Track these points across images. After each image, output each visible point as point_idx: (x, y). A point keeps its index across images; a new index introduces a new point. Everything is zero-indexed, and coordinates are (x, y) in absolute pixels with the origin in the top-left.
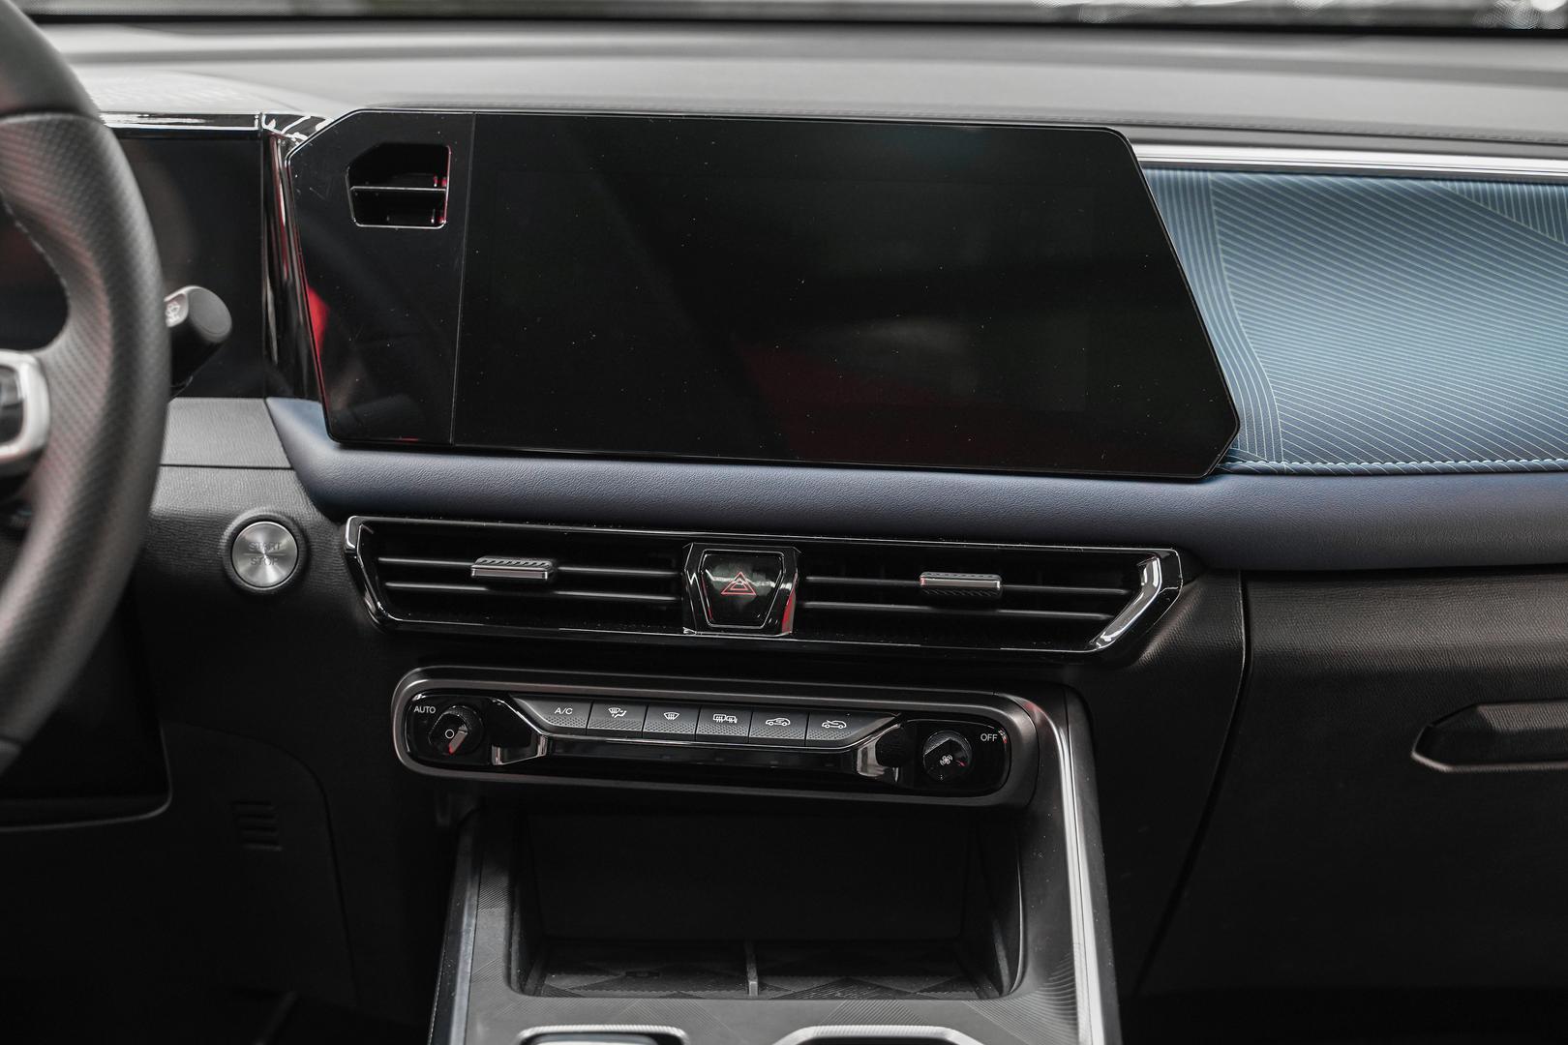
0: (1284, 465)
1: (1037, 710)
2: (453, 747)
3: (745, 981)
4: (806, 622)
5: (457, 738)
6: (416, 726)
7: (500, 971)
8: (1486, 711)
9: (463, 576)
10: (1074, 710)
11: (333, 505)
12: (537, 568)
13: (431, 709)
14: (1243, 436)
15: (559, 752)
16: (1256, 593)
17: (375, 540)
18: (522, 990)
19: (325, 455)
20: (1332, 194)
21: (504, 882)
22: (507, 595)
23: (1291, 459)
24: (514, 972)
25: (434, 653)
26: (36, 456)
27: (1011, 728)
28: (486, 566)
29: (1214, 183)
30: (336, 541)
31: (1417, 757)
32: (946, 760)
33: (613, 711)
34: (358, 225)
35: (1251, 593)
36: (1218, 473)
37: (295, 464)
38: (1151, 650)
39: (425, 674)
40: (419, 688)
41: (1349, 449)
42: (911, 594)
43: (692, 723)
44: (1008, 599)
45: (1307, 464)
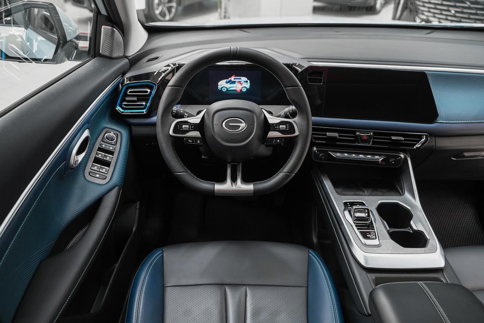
0: (444, 122)
1: (405, 155)
3: (364, 191)
4: (374, 143)
6: (316, 155)
7: (334, 191)
8: (464, 153)
9: (326, 135)
12: (336, 135)
13: (318, 153)
14: (438, 118)
16: (436, 138)
18: (339, 194)
20: (449, 75)
22: (334, 138)
23: (445, 121)
26: (297, 136)
27: (401, 157)
28: (328, 134)
29: (431, 74)
31: (452, 158)
32: (393, 162)
33: (345, 154)
34: (309, 83)
36: (435, 123)
38: (422, 147)
39: (317, 148)
40: (316, 150)
41: (453, 119)
42: (391, 139)
43: (357, 156)
44: (405, 140)
45: (447, 122)
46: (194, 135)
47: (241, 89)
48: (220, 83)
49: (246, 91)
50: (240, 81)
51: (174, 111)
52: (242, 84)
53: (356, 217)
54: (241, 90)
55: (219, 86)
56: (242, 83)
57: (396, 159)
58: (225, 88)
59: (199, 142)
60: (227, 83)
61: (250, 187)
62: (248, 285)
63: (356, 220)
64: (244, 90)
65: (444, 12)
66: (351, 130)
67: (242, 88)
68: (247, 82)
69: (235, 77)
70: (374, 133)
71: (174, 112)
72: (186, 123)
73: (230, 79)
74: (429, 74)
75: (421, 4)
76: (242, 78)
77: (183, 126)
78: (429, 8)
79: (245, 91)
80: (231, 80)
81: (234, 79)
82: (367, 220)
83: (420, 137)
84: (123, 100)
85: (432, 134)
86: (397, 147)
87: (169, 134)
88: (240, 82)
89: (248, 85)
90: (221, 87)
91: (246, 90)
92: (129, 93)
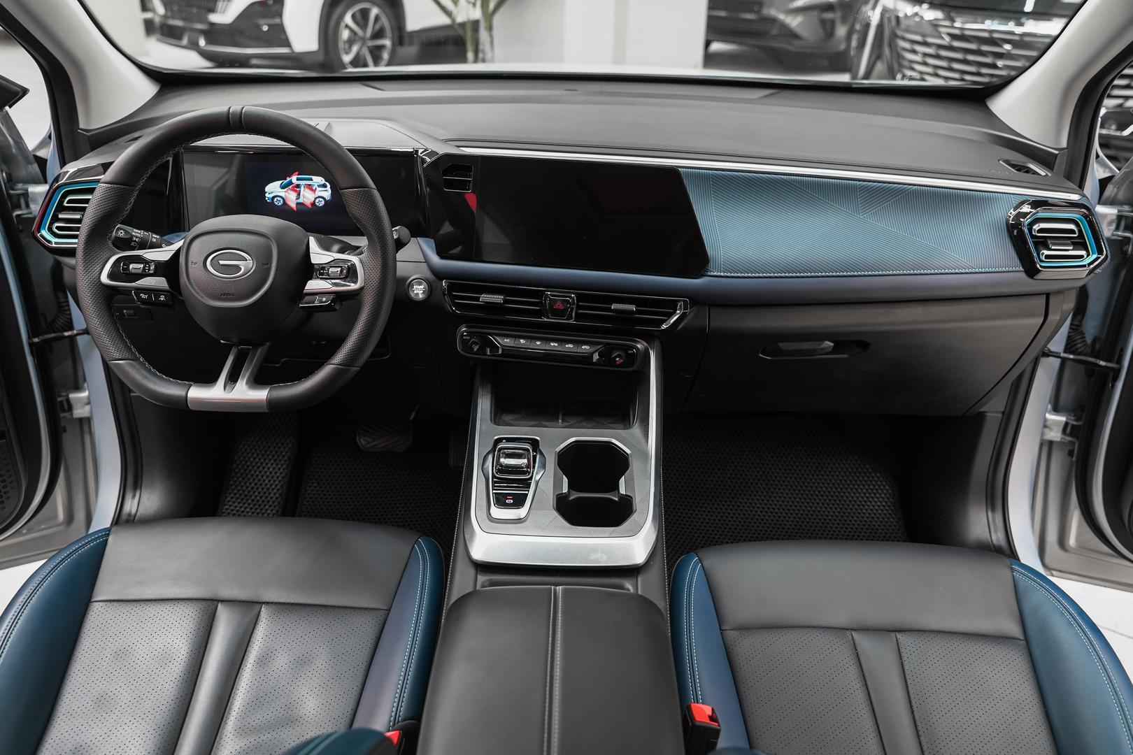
0: (722, 274)
1: (645, 344)
2: (475, 350)
3: (558, 419)
4: (578, 317)
5: (476, 348)
6: (464, 343)
7: (489, 417)
8: (780, 344)
9: (477, 299)
10: (657, 344)
11: (439, 274)
12: (498, 299)
13: (468, 338)
14: (711, 264)
15: (506, 352)
17: (451, 287)
18: (495, 423)
19: (435, 259)
21: (489, 387)
22: (490, 306)
23: (724, 272)
24: (493, 417)
25: (468, 321)
26: (362, 289)
27: (637, 349)
28: (485, 298)
30: (439, 286)
31: (761, 355)
32: (617, 359)
33: (522, 341)
34: (445, 190)
35: (711, 311)
36: (703, 276)
37: (427, 261)
38: (680, 327)
39: (467, 327)
40: (465, 331)
41: (742, 269)
42: (609, 310)
43: (544, 346)
44: (638, 312)
45: (729, 274)
46: (153, 284)
47: (314, 201)
48: (269, 188)
49: (324, 205)
50: (310, 185)
51: (135, 239)
52: (314, 191)
53: (501, 466)
54: (313, 204)
55: (267, 195)
56: (314, 188)
57: (626, 352)
58: (279, 199)
59: (162, 298)
60: (283, 187)
61: (261, 394)
62: (268, 603)
63: (499, 471)
64: (321, 203)
65: (956, 66)
66: (532, 290)
67: (316, 198)
68: (324, 186)
69: (298, 175)
70: (578, 295)
71: (135, 241)
72: (139, 259)
73: (288, 179)
74: (687, 174)
75: (907, 45)
76: (313, 177)
77: (131, 266)
78: (925, 55)
79: (321, 205)
80: (291, 183)
81: (298, 179)
82: (525, 473)
83: (673, 307)
84: (55, 219)
85: (697, 300)
86: (626, 327)
87: (100, 281)
88: (310, 187)
89: (327, 194)
90: (271, 196)
91: (323, 202)
92: (67, 203)
